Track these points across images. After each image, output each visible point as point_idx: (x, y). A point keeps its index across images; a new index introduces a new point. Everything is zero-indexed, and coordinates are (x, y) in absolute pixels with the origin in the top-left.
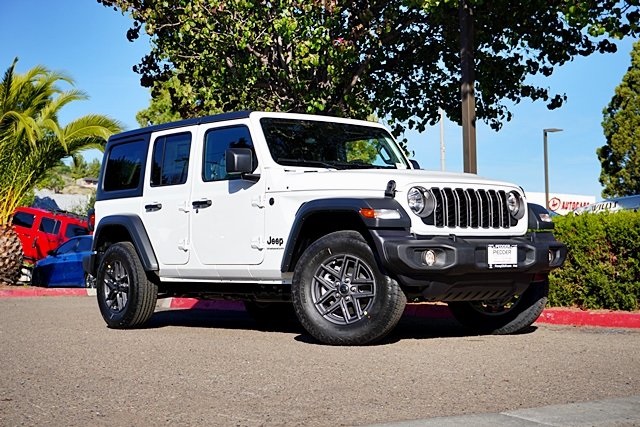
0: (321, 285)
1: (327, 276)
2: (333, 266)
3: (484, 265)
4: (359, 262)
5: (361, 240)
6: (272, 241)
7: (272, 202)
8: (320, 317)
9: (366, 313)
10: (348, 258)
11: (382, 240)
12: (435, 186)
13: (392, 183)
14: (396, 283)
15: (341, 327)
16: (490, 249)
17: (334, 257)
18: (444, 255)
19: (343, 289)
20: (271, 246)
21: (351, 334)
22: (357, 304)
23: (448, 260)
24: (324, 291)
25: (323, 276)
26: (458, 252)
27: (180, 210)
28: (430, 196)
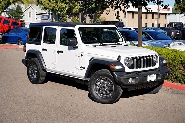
0: (97, 85)
1: (99, 82)
2: (101, 80)
3: (146, 81)
4: (109, 80)
5: (109, 73)
6: (82, 67)
7: (82, 55)
8: (97, 95)
9: (110, 95)
10: (105, 78)
11: (116, 75)
12: (132, 56)
13: (119, 56)
14: (120, 87)
15: (103, 99)
16: (148, 76)
17: (101, 78)
18: (135, 79)
19: (104, 87)
20: (81, 69)
21: (106, 101)
22: (108, 92)
23: (136, 81)
24: (98, 87)
25: (98, 83)
26: (139, 79)
27: (53, 52)
28: (131, 60)
